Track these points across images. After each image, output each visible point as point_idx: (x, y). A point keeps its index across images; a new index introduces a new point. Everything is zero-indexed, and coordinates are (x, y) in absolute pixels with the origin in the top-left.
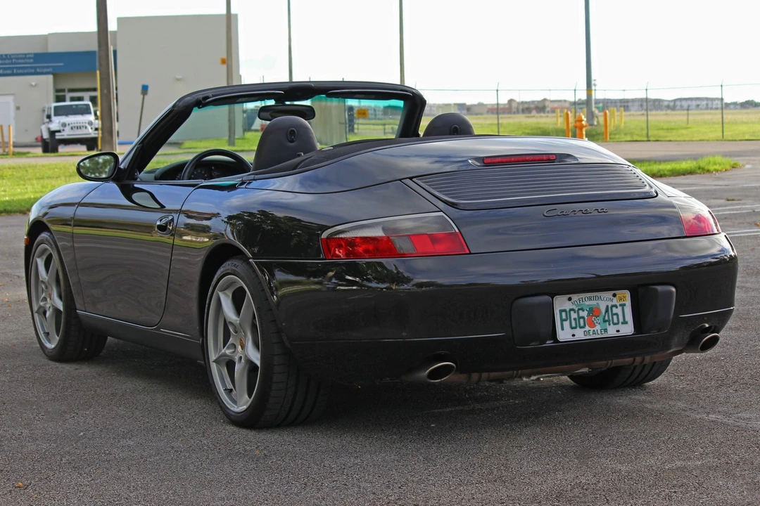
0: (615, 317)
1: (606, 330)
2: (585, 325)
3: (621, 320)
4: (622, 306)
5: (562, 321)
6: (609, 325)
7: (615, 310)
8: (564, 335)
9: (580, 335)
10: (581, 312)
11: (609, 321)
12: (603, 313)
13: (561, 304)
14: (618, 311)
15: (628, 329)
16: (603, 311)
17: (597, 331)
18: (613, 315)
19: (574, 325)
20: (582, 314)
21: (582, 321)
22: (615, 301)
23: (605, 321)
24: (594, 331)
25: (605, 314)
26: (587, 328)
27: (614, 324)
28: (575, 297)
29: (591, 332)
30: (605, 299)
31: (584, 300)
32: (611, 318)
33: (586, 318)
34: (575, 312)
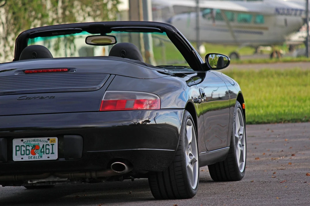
0: (47, 151)
1: (41, 157)
2: (29, 154)
3: (51, 152)
4: (52, 145)
5: (16, 151)
6: (44, 154)
7: (48, 147)
8: (17, 158)
9: (26, 158)
11: (44, 152)
12: (41, 148)
13: (16, 142)
14: (50, 147)
15: (55, 157)
16: (41, 147)
17: (37, 157)
18: (46, 149)
19: (23, 153)
20: (28, 148)
21: (28, 152)
22: (49, 142)
23: (41, 152)
24: (34, 157)
25: (42, 148)
26: (31, 155)
27: (46, 154)
28: (25, 140)
29: (33, 158)
30: (43, 141)
31: (30, 141)
32: (45, 151)
33: (30, 150)
34: (24, 147)
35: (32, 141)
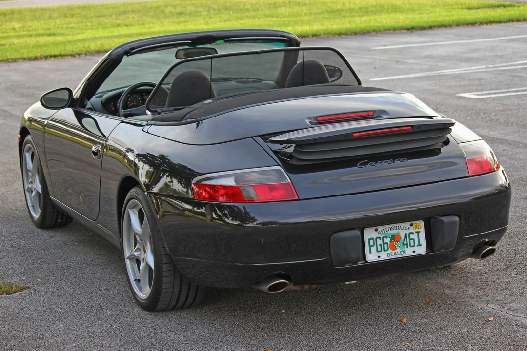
0: (412, 241)
1: (404, 252)
2: (388, 249)
3: (417, 243)
4: (418, 232)
5: (370, 246)
6: (407, 247)
7: (412, 236)
8: (372, 257)
9: (384, 256)
10: (385, 239)
11: (407, 244)
12: (403, 240)
13: (370, 234)
14: (415, 236)
15: (422, 250)
16: (403, 237)
17: (398, 253)
18: (410, 240)
19: (379, 249)
21: (386, 246)
22: (412, 230)
23: (404, 245)
24: (395, 253)
26: (390, 251)
27: (411, 246)
28: (380, 228)
29: (393, 254)
30: (404, 228)
31: (387, 230)
32: (408, 242)
33: (389, 243)
34: (380, 239)
35: (390, 229)
